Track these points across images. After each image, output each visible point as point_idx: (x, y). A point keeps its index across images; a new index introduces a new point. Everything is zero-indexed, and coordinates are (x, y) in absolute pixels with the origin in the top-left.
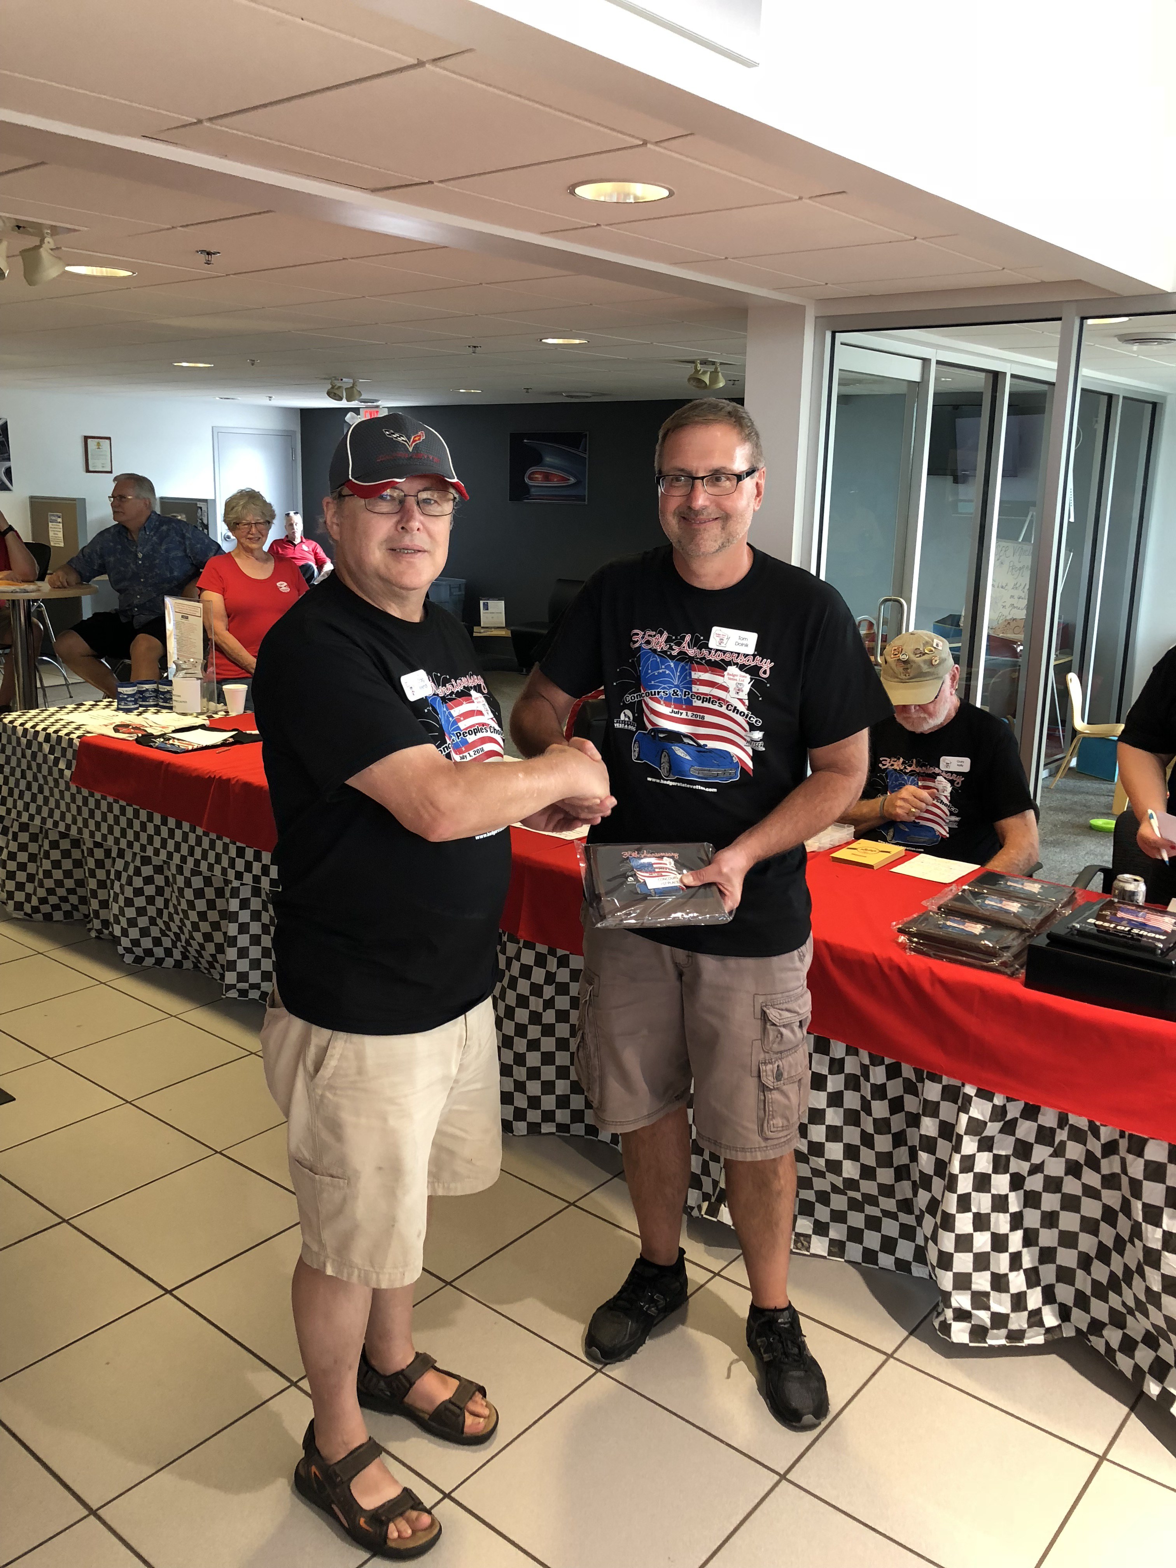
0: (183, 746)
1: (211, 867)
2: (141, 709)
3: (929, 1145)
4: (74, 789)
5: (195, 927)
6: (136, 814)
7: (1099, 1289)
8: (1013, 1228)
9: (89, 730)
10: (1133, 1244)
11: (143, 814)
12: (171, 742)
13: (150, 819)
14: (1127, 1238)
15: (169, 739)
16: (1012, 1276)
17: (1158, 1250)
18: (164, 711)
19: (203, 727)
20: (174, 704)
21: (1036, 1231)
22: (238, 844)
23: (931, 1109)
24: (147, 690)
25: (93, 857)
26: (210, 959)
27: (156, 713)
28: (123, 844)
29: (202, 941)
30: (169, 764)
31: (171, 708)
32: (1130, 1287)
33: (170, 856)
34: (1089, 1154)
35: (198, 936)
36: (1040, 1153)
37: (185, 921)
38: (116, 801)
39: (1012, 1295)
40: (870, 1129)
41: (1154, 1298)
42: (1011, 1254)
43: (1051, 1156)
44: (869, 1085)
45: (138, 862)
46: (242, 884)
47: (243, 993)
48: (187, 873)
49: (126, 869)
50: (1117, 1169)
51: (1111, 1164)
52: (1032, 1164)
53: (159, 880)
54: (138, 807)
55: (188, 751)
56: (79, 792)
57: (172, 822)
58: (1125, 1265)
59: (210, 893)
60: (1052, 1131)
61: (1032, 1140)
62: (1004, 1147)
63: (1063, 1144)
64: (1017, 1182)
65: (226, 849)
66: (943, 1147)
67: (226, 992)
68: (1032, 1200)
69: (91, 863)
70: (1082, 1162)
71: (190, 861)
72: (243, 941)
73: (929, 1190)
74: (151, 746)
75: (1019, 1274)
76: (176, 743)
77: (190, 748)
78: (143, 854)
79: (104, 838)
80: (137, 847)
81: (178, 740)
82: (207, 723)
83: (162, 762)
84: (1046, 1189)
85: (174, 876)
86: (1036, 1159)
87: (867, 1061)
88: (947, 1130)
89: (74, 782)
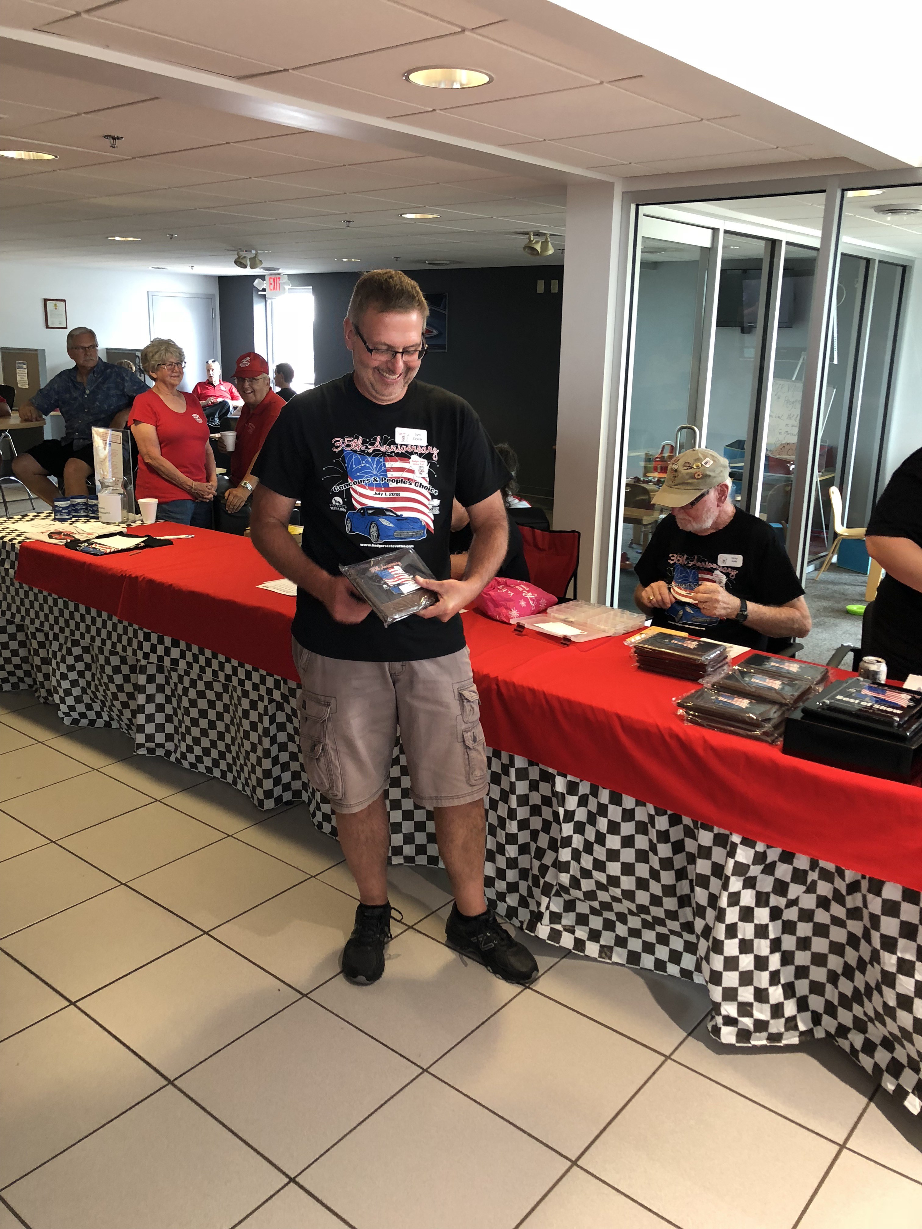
0: (102, 550)
1: (124, 649)
2: (74, 519)
3: (703, 881)
4: (17, 585)
5: (115, 697)
6: (66, 606)
7: (846, 1002)
8: (772, 951)
9: (28, 536)
10: (873, 966)
11: (71, 605)
12: (94, 546)
13: (77, 609)
14: (867, 960)
15: (92, 544)
16: (771, 990)
17: (892, 973)
18: (92, 520)
19: (121, 534)
20: (100, 515)
21: (792, 953)
22: (145, 630)
23: (705, 852)
24: (78, 504)
25: (36, 639)
26: (128, 723)
27: (85, 522)
28: (57, 629)
29: (120, 708)
30: (90, 564)
31: (97, 518)
32: (870, 1001)
33: (93, 639)
34: (836, 891)
35: (117, 704)
36: (795, 891)
37: (108, 692)
38: (50, 595)
39: (772, 1006)
40: (657, 866)
41: (890, 1012)
42: (771, 972)
43: (804, 892)
44: (654, 831)
45: (69, 644)
46: (149, 663)
47: (151, 751)
48: (107, 653)
49: (60, 649)
50: (860, 904)
51: (854, 900)
52: (788, 900)
53: (87, 658)
54: (67, 600)
55: (106, 554)
56: (21, 587)
57: (94, 612)
58: (867, 984)
59: (125, 669)
60: (805, 872)
61: (788, 879)
62: (766, 884)
63: (814, 883)
64: (776, 913)
65: (136, 635)
66: (715, 884)
67: (137, 749)
68: (789, 928)
69: (35, 645)
70: (830, 897)
71: (109, 643)
72: (150, 708)
73: (704, 918)
74: (77, 550)
75: (776, 989)
76: (98, 547)
77: (108, 551)
78: (72, 638)
79: (42, 624)
80: (67, 632)
81: (100, 544)
82: (125, 530)
83: (85, 563)
84: (801, 919)
85: (97, 655)
86: (792, 895)
87: (652, 812)
88: (718, 870)
89: (17, 579)
